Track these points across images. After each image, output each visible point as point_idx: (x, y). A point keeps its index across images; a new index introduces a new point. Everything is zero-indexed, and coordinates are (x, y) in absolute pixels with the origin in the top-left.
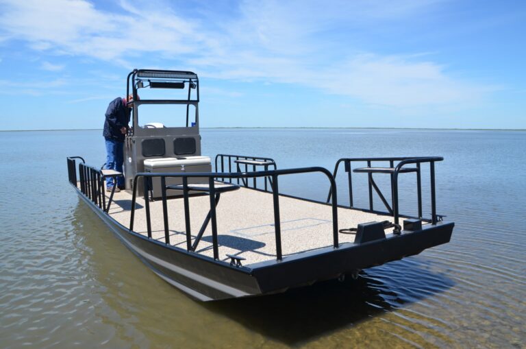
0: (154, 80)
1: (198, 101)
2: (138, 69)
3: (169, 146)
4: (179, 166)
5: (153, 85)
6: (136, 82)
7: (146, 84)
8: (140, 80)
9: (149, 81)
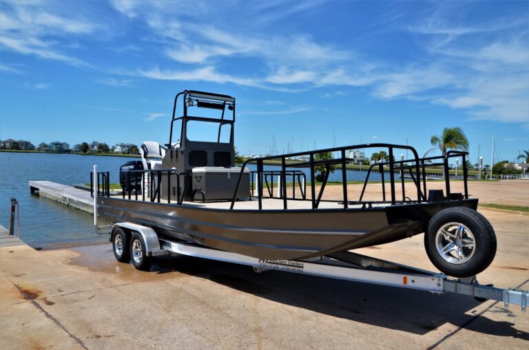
0: (202, 100)
1: (234, 121)
2: (189, 90)
3: (210, 157)
4: (226, 174)
5: (201, 105)
6: (187, 100)
7: (195, 103)
8: (190, 99)
9: (197, 100)
